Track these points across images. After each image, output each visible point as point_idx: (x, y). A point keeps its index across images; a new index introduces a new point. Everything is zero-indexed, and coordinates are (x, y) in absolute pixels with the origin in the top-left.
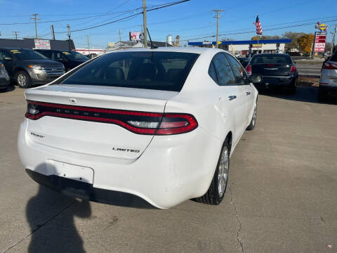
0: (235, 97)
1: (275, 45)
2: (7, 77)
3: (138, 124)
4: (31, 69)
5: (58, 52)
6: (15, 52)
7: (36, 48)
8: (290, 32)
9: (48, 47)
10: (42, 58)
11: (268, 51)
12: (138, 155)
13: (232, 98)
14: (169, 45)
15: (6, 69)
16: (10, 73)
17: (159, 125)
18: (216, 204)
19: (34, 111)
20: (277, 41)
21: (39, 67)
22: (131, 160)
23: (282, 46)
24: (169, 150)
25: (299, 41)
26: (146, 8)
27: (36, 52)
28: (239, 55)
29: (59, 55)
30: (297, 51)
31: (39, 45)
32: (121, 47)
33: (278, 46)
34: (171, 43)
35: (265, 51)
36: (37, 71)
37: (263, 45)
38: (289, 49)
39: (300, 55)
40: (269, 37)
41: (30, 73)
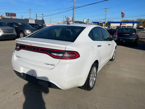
0: (101, 46)
1: (132, 24)
2: (16, 34)
3: (55, 54)
4: (26, 31)
5: (37, 25)
6: (20, 24)
7: (29, 23)
8: (140, 19)
9: (34, 22)
10: (30, 27)
11: (129, 27)
12: (54, 66)
13: (99, 46)
14: (84, 23)
15: (16, 31)
16: (17, 32)
17: (63, 55)
18: (89, 90)
19: (18, 47)
20: (133, 22)
21: (29, 31)
22: (51, 68)
23: (135, 25)
24: (67, 65)
25: (143, 22)
26: (74, 7)
27: (28, 24)
28: (115, 28)
29: (37, 26)
30: (143, 27)
31: (30, 22)
32: (64, 23)
33: (133, 24)
34: (85, 22)
35: (127, 26)
36: (28, 32)
37: (127, 24)
38: (139, 26)
39: (144, 29)
40: (130, 20)
41: (25, 33)
